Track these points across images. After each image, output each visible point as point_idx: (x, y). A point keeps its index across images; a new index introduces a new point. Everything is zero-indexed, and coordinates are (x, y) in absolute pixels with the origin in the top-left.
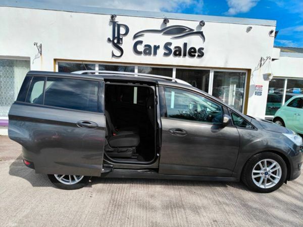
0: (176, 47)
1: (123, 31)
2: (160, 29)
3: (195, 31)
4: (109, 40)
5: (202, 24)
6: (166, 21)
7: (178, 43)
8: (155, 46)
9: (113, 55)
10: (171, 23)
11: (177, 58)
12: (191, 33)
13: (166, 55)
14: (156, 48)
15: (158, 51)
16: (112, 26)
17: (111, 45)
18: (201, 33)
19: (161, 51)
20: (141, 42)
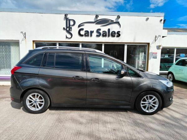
0: (103, 32)
1: (72, 23)
2: (93, 21)
3: (115, 21)
4: (64, 28)
5: (119, 17)
6: (97, 16)
7: (105, 29)
8: (91, 31)
9: (67, 37)
10: (100, 17)
11: (104, 38)
12: (112, 22)
13: (97, 36)
14: (92, 32)
15: (93, 34)
16: (65, 21)
17: (65, 31)
18: (118, 23)
19: (95, 34)
20: (82, 29)
